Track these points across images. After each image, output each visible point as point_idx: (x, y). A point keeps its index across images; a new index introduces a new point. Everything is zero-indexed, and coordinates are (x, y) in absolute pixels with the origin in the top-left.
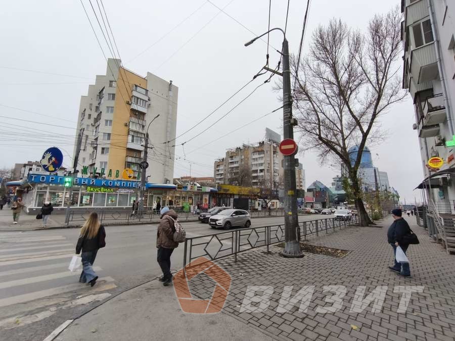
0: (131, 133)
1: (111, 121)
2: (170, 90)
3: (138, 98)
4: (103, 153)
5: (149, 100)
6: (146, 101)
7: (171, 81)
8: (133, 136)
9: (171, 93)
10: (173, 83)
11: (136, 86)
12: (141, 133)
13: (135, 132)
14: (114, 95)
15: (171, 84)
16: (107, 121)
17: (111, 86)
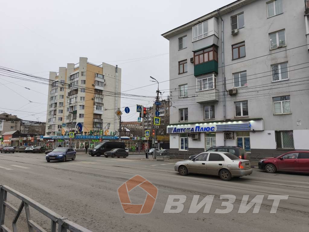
0: (96, 104)
1: (84, 98)
2: (116, 72)
3: (99, 82)
4: (80, 117)
5: (105, 81)
6: (103, 83)
7: (117, 66)
8: (97, 106)
9: (117, 74)
10: (118, 67)
11: (97, 74)
12: (101, 104)
13: (98, 103)
14: (85, 81)
15: (117, 67)
16: (81, 97)
17: (82, 75)
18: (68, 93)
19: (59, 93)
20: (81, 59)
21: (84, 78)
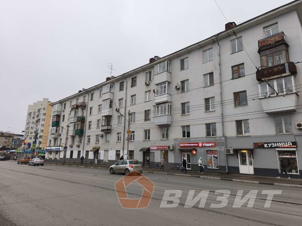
1: (44, 125)
14: (45, 114)
16: (42, 125)
17: (44, 110)
18: (36, 121)
19: (32, 120)
20: (44, 99)
21: (45, 112)
